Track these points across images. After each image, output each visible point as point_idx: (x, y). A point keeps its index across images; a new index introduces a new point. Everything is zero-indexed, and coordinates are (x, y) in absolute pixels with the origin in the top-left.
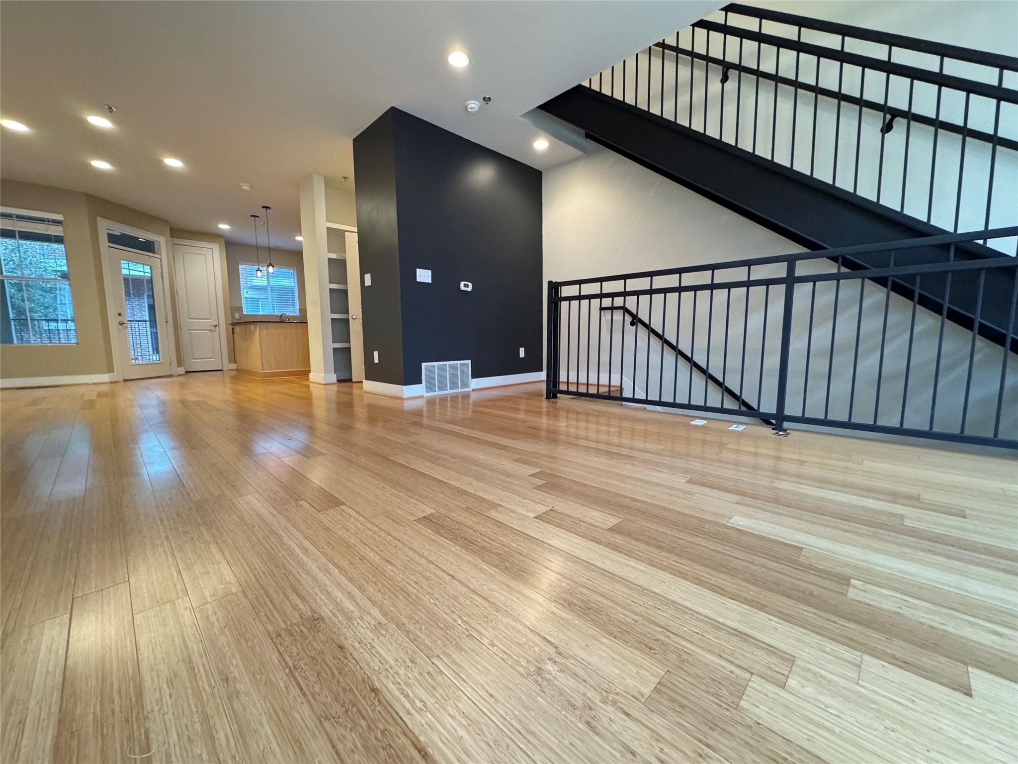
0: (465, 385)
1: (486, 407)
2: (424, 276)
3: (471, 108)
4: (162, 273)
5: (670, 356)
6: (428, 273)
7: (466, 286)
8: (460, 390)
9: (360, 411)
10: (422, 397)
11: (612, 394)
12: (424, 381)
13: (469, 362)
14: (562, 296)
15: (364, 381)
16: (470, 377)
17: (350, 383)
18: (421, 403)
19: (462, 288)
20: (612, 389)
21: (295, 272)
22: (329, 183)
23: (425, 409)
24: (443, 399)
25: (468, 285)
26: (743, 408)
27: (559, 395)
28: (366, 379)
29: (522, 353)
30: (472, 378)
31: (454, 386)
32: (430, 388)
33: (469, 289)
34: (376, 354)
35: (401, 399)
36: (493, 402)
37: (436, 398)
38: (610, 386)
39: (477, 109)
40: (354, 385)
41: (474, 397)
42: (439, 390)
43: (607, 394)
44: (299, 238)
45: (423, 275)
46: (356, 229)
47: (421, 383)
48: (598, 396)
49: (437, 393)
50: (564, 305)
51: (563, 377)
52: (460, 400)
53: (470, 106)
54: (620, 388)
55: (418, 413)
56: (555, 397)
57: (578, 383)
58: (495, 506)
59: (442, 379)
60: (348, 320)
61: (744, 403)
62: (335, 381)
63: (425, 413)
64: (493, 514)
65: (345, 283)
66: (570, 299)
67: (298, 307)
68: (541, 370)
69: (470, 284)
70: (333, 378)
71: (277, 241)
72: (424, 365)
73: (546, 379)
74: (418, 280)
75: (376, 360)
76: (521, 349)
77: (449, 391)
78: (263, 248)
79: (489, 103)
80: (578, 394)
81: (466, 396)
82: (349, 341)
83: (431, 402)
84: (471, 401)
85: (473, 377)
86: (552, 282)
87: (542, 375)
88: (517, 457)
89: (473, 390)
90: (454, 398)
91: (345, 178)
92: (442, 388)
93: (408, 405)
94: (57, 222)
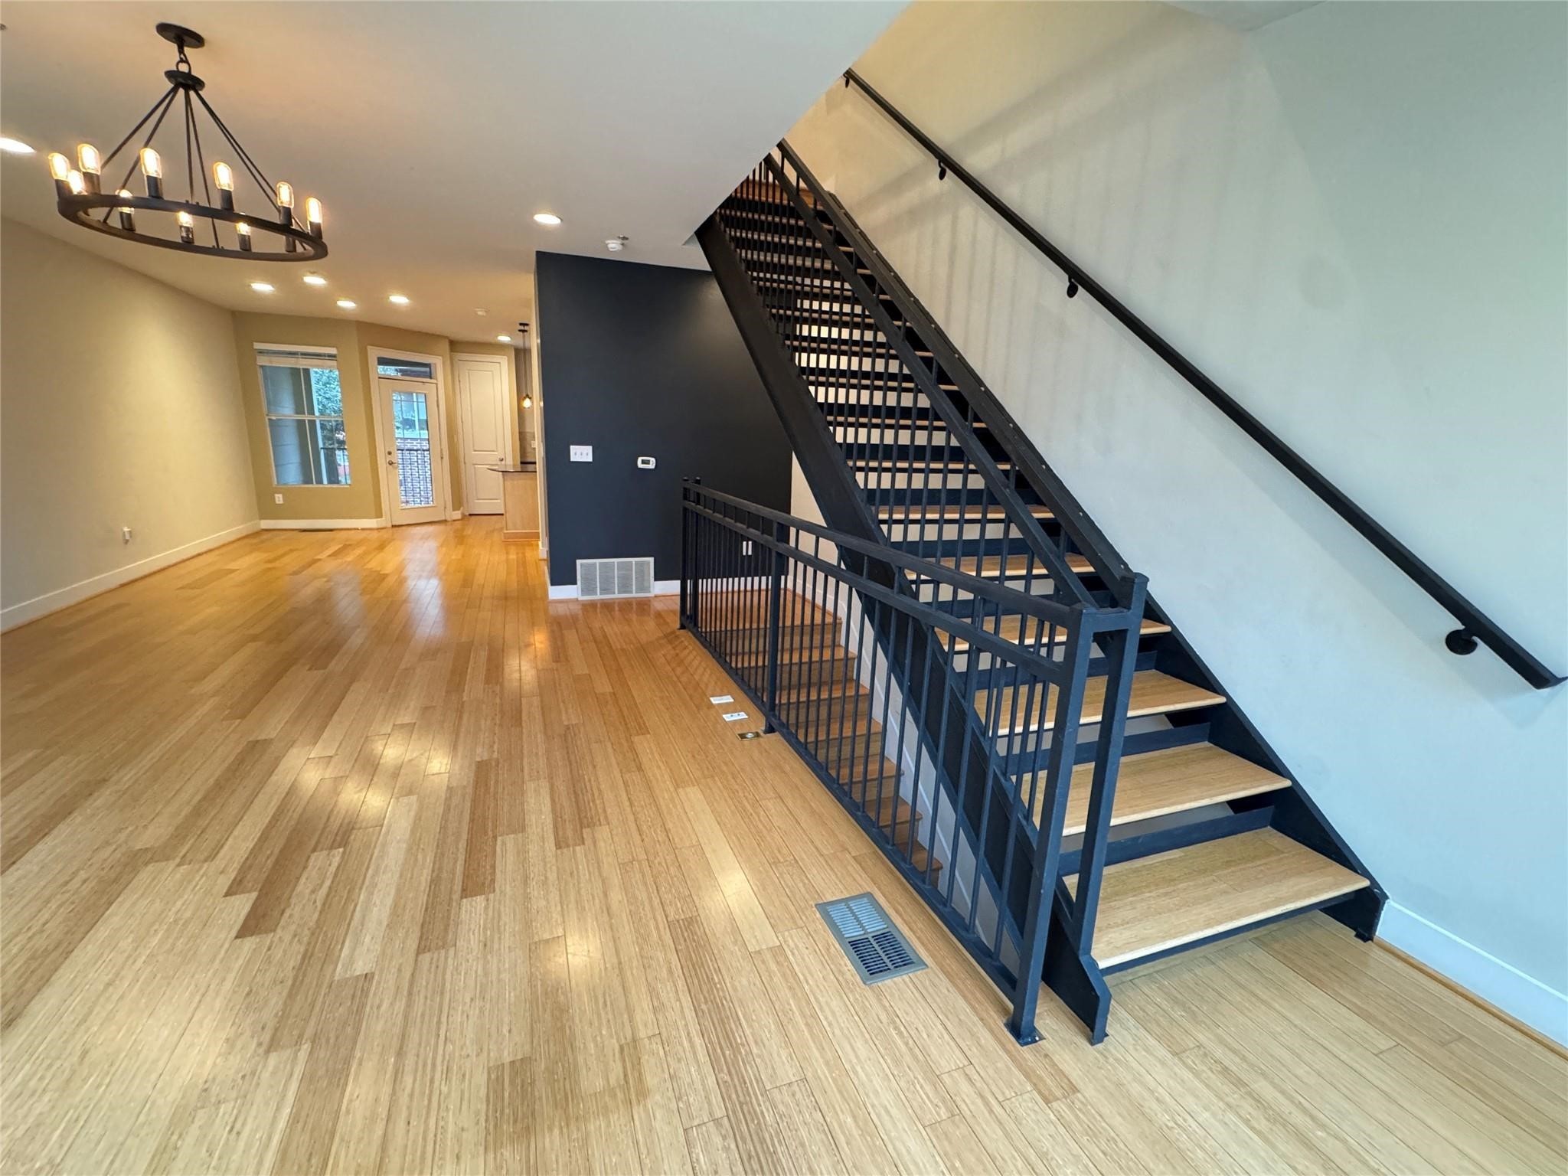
0: (644, 588)
2: (581, 453)
3: (612, 248)
4: (438, 401)
7: (646, 463)
8: (634, 595)
10: (574, 600)
12: (579, 582)
13: (651, 560)
16: (652, 579)
18: (576, 608)
19: (640, 465)
24: (608, 605)
25: (649, 461)
31: (624, 588)
32: (588, 589)
33: (652, 465)
35: (547, 601)
37: (597, 603)
39: (619, 247)
41: (657, 604)
42: (601, 594)
45: (579, 452)
47: (575, 583)
49: (599, 596)
52: (634, 609)
53: (610, 246)
55: (570, 620)
59: (607, 581)
69: (653, 460)
72: (579, 562)
74: (573, 459)
77: (616, 595)
81: (645, 603)
83: (589, 607)
85: (655, 580)
89: (656, 596)
90: (626, 604)
92: (604, 591)
94: (332, 357)
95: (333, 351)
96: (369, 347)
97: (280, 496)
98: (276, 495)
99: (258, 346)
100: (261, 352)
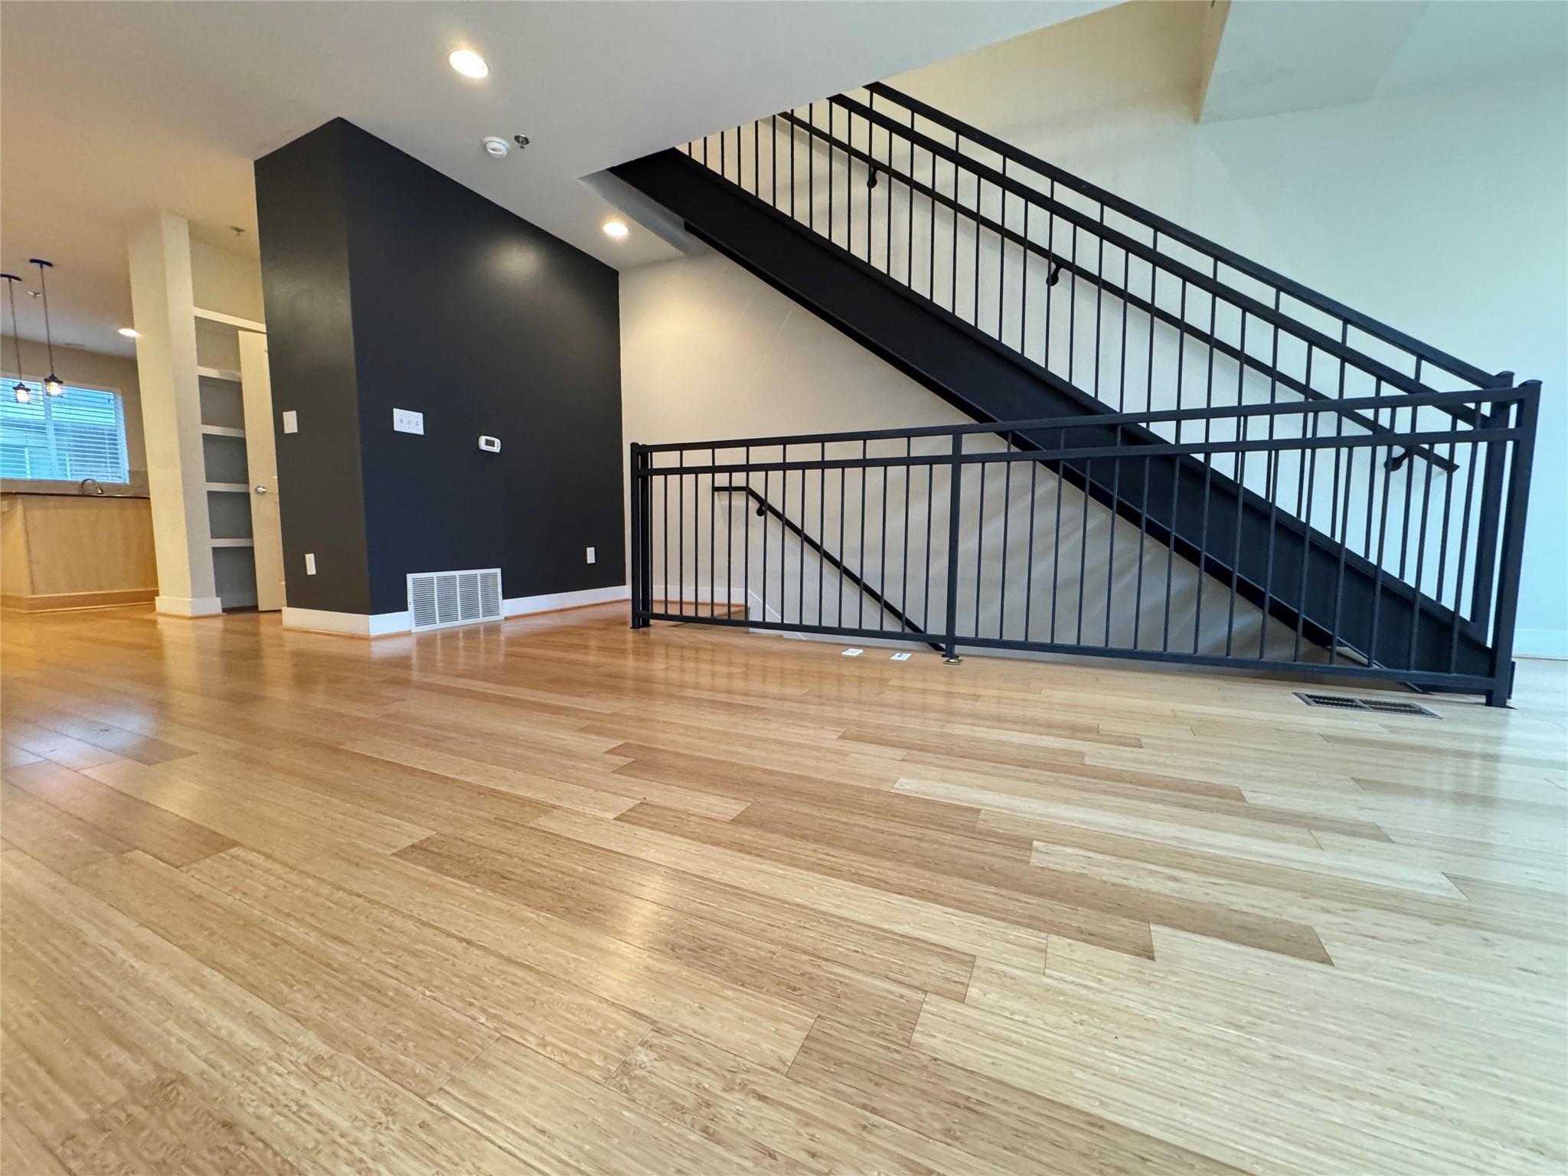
0: (490, 610)
1: (528, 646)
2: (408, 421)
3: (494, 150)
5: (812, 560)
6: (418, 417)
7: (490, 444)
8: (481, 619)
9: (276, 666)
10: (408, 634)
11: (733, 617)
12: (411, 606)
13: (498, 571)
14: (654, 467)
15: (286, 610)
16: (500, 597)
17: (254, 615)
18: (407, 646)
19: (483, 446)
20: (732, 609)
21: (120, 397)
22: (200, 235)
23: (414, 654)
24: (450, 637)
25: (493, 442)
26: (908, 630)
27: (652, 622)
28: (289, 605)
29: (591, 556)
30: (504, 598)
31: (469, 611)
32: (423, 616)
33: (497, 449)
34: (310, 558)
35: (366, 639)
36: (543, 638)
37: (436, 635)
38: (729, 605)
39: (504, 152)
40: (262, 616)
41: (507, 629)
42: (441, 621)
43: (726, 617)
44: (126, 332)
45: (405, 421)
46: (263, 328)
47: (405, 609)
48: (713, 621)
49: (438, 625)
50: (658, 481)
51: (658, 593)
52: (482, 637)
53: (490, 146)
54: (744, 608)
55: (401, 663)
56: (646, 624)
57: (681, 602)
58: (545, 809)
59: (447, 602)
60: (246, 496)
61: (909, 624)
62: (219, 611)
63: (414, 661)
64: (545, 823)
65: (240, 424)
66: (666, 472)
67: (127, 467)
68: (623, 583)
69: (497, 441)
70: (215, 605)
71: (68, 331)
72: (410, 577)
73: (630, 597)
74: (397, 427)
75: (311, 570)
76: (589, 549)
77: (460, 622)
78: (33, 344)
79: (525, 146)
80: (682, 619)
81: (493, 630)
82: (250, 535)
83: (425, 643)
84: (502, 638)
86: (637, 444)
87: (625, 592)
88: (586, 723)
89: (506, 618)
90: (471, 633)
91: (238, 230)
92: (446, 616)
93: (379, 650)
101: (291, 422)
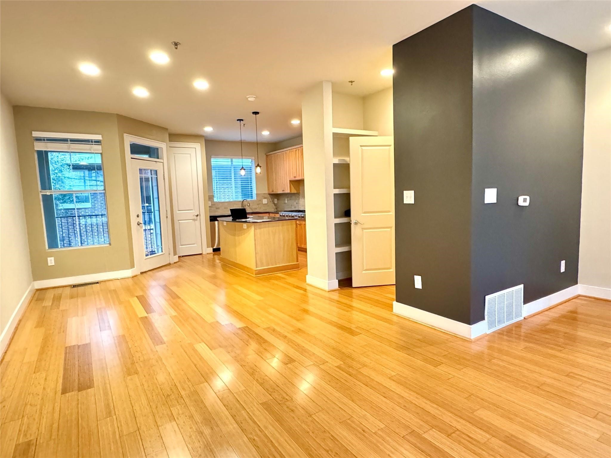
0: (519, 314)
4: (164, 175)
7: (524, 201)
8: (514, 320)
10: (486, 335)
12: (486, 317)
13: (522, 286)
18: (484, 343)
21: (253, 161)
23: (486, 349)
24: (501, 333)
25: (527, 199)
28: (399, 302)
29: (563, 267)
30: (524, 304)
31: (509, 315)
32: (492, 322)
33: (527, 204)
34: (418, 278)
37: (495, 334)
42: (498, 324)
47: (483, 319)
49: (497, 327)
52: (514, 331)
59: (501, 312)
67: (255, 192)
68: (577, 283)
70: (335, 284)
72: (487, 298)
75: (418, 286)
76: (562, 262)
77: (505, 324)
81: (519, 327)
83: (491, 340)
84: (523, 331)
87: (578, 289)
89: (524, 318)
90: (510, 330)
92: (499, 321)
93: (475, 349)
94: (98, 142)
95: (98, 137)
96: (125, 135)
97: (53, 258)
98: (49, 259)
99: (36, 134)
100: (38, 139)
101: (409, 197)
